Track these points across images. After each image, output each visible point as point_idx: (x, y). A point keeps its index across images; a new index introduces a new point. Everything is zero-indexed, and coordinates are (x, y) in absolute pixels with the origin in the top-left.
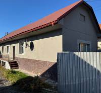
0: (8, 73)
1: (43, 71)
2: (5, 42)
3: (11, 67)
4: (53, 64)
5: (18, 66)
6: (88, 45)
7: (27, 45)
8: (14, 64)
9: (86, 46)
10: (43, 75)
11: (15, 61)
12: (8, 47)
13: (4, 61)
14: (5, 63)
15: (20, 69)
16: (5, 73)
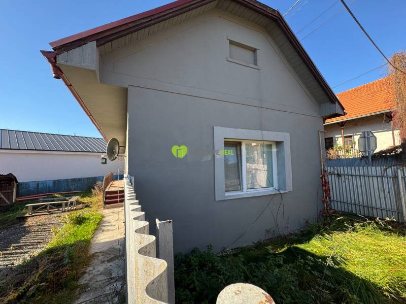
8: (114, 198)
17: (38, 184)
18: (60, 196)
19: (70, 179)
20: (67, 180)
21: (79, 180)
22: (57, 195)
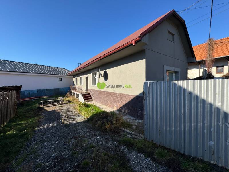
0: (81, 107)
1: (120, 105)
2: (77, 73)
3: (85, 100)
4: (133, 98)
5: (91, 98)
6: (176, 73)
7: (100, 75)
8: (87, 97)
9: (174, 75)
10: (120, 110)
11: (88, 93)
12: (81, 78)
13: (78, 93)
14: (78, 95)
15: (93, 102)
16: (78, 107)
17: (29, 92)
18: (46, 98)
19: (46, 89)
20: (44, 90)
21: (50, 90)
22: (45, 98)
